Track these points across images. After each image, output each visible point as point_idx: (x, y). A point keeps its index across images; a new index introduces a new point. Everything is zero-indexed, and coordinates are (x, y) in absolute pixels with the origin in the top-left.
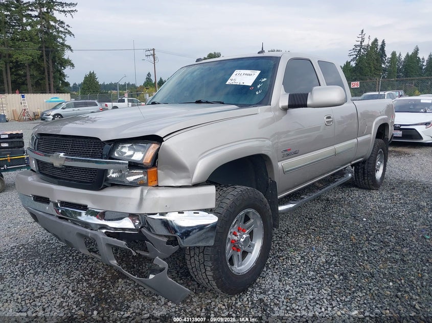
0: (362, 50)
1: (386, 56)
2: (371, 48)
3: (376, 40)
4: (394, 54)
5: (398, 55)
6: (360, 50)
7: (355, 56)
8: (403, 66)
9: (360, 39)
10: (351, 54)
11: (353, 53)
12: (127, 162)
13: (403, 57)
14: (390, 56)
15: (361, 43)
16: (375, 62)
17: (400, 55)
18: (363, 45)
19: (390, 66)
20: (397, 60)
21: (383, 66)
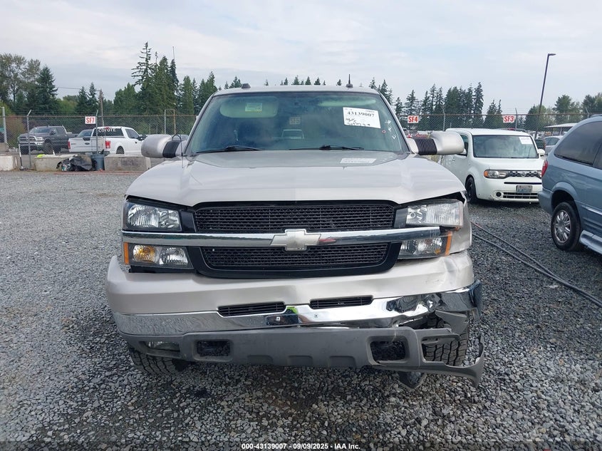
0: (149, 71)
1: (178, 81)
2: (161, 69)
3: (165, 59)
4: (187, 79)
5: (192, 81)
6: (146, 70)
7: (140, 78)
8: (199, 95)
9: (145, 56)
10: (135, 74)
11: (137, 74)
12: (438, 228)
13: (198, 85)
14: (183, 82)
15: (147, 60)
16: (167, 88)
17: (194, 81)
18: (149, 63)
19: (184, 95)
20: (191, 88)
21: (175, 94)
